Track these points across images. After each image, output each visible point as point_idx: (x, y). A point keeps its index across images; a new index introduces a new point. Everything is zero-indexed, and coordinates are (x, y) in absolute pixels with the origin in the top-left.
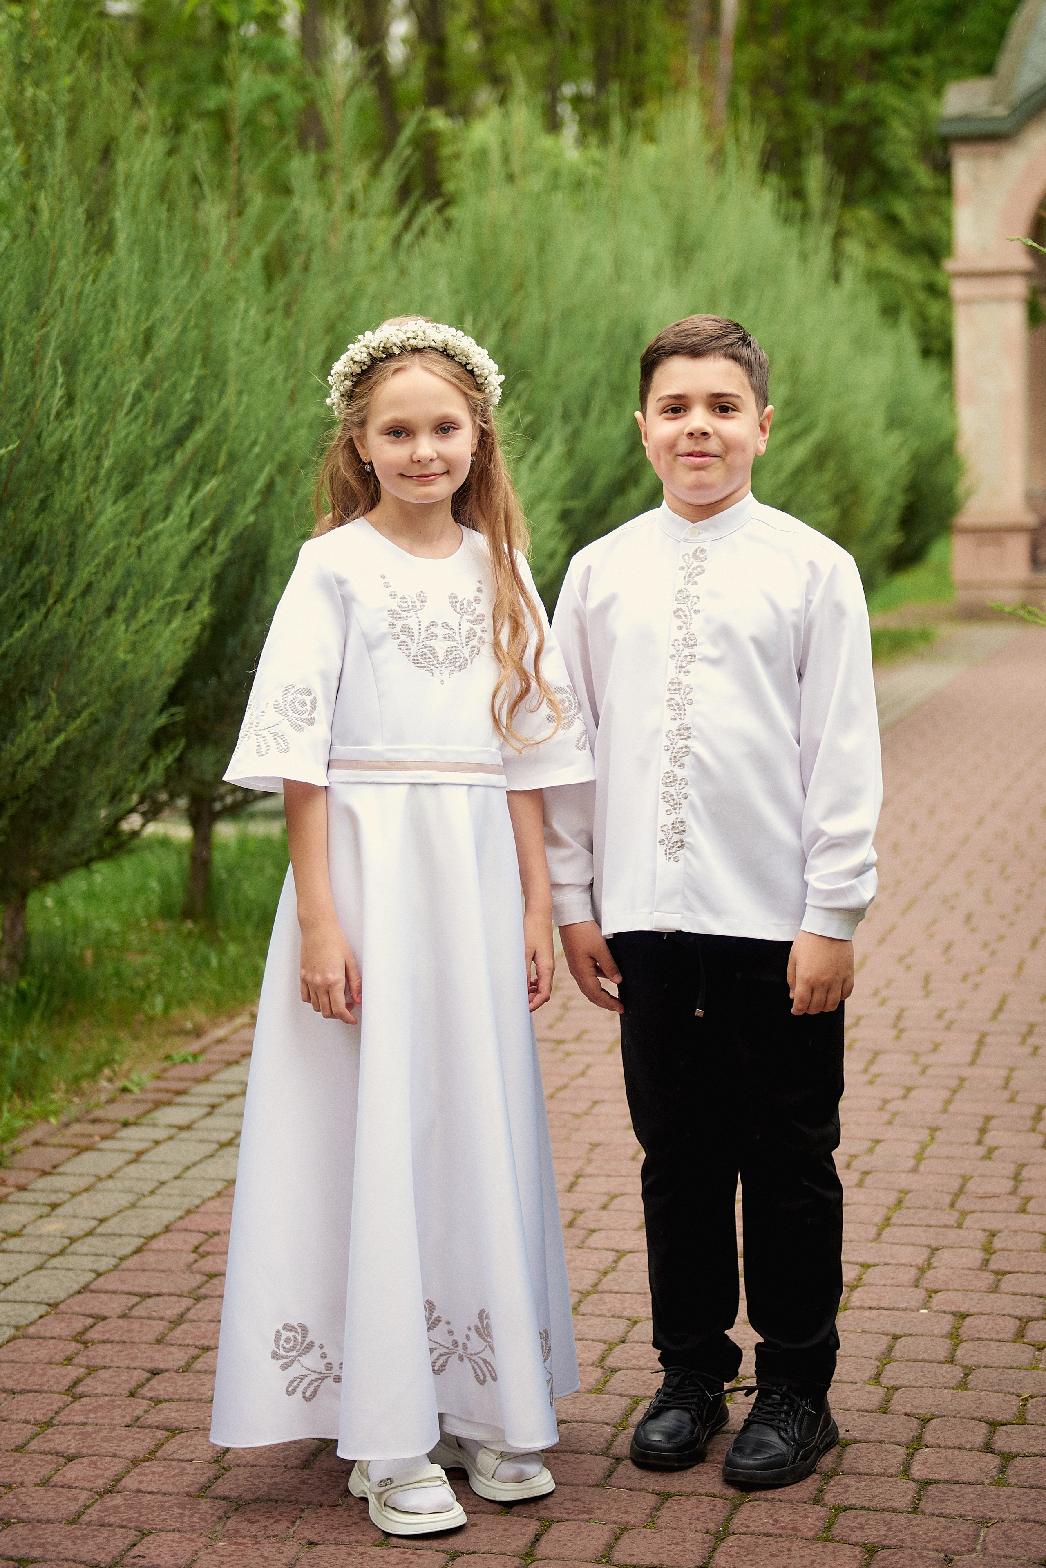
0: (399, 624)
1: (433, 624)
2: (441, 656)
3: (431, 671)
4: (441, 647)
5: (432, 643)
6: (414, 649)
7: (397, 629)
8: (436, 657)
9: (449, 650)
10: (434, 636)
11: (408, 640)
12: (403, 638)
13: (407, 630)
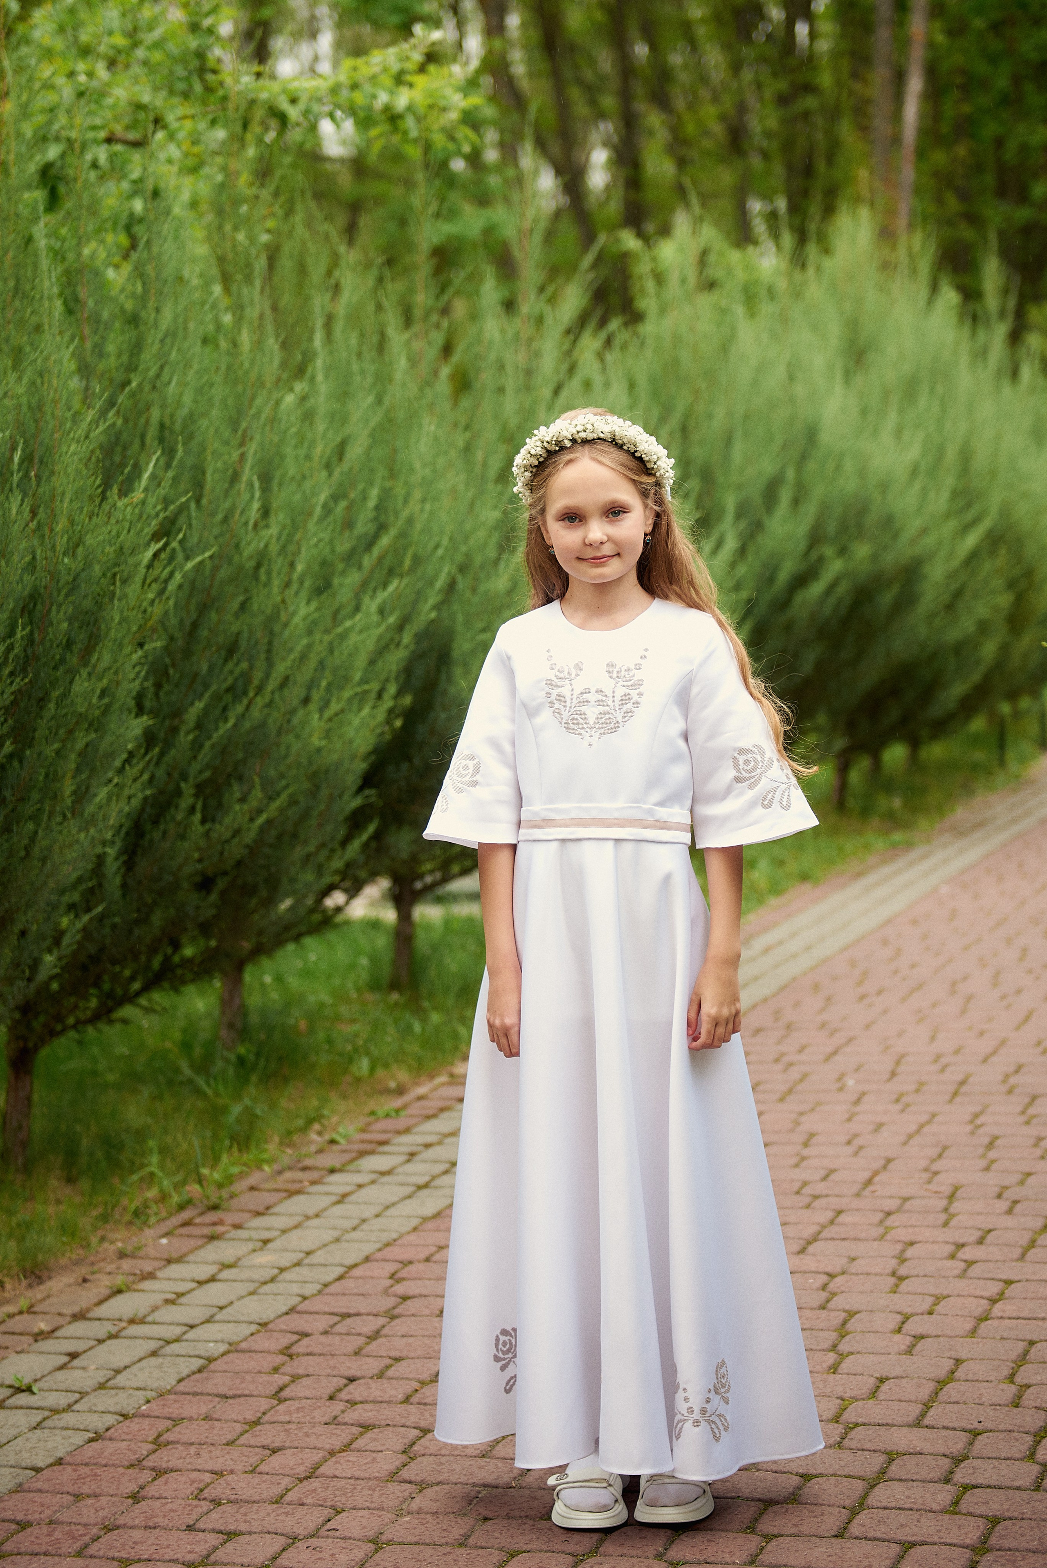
1: (587, 691)
3: (580, 735)
6: (566, 715)
9: (601, 715)
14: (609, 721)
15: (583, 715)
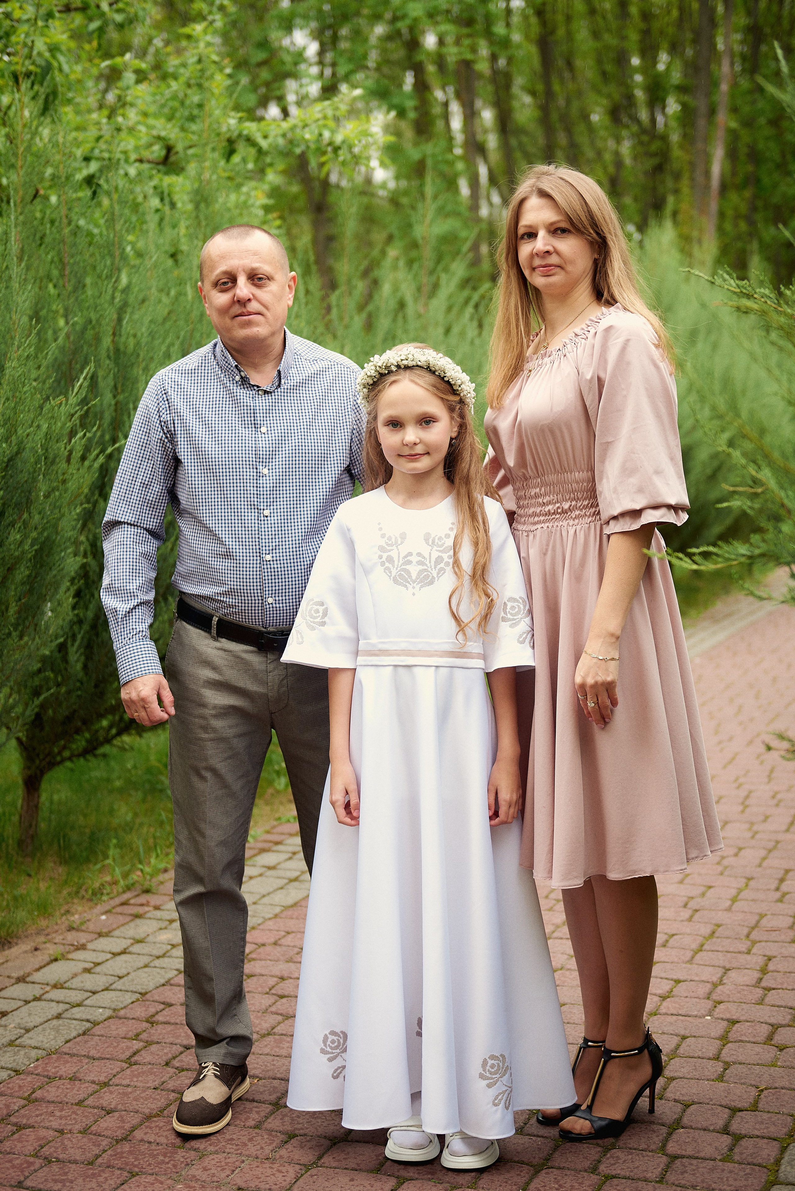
0: (385, 556)
1: (410, 554)
2: (414, 575)
3: (406, 586)
4: (414, 570)
5: (408, 567)
7: (384, 559)
8: (410, 577)
9: (421, 572)
10: (410, 562)
11: (390, 566)
12: (387, 564)
13: (390, 559)
14: (427, 576)
15: (408, 572)
